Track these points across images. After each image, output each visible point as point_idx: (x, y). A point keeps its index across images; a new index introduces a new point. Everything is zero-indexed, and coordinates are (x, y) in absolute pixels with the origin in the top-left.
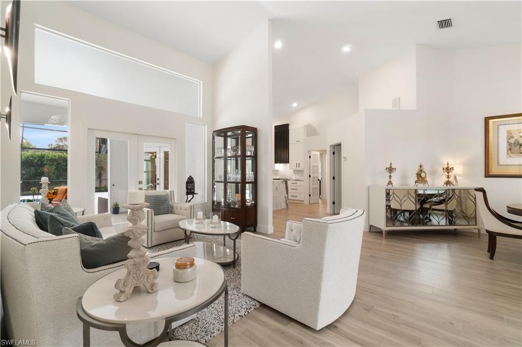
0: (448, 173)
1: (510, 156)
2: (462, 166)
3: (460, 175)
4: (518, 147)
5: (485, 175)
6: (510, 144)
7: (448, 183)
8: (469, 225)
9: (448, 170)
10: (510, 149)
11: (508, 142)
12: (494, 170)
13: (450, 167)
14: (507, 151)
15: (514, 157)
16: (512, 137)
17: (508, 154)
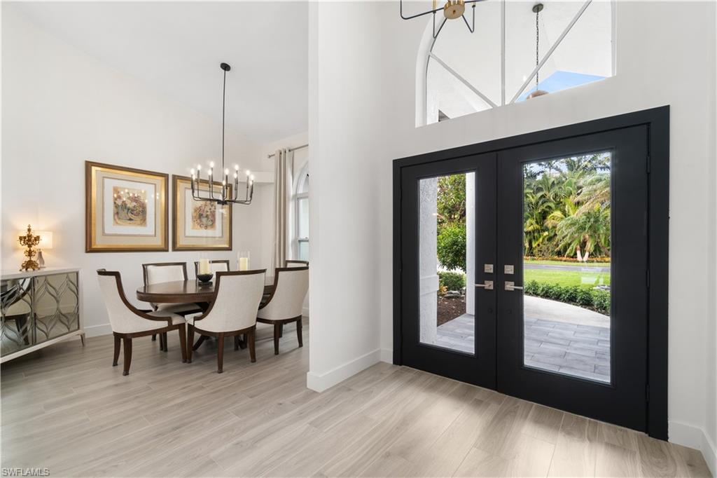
0: (30, 246)
1: (117, 223)
2: (51, 233)
3: (47, 250)
4: (126, 211)
5: (86, 249)
6: (116, 206)
7: (29, 265)
8: (69, 332)
9: (29, 240)
10: (117, 213)
11: (115, 203)
12: (98, 242)
13: (34, 235)
14: (114, 216)
15: (121, 225)
16: (119, 197)
17: (115, 219)
